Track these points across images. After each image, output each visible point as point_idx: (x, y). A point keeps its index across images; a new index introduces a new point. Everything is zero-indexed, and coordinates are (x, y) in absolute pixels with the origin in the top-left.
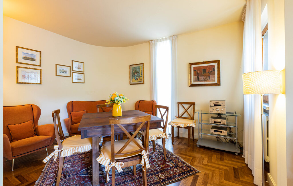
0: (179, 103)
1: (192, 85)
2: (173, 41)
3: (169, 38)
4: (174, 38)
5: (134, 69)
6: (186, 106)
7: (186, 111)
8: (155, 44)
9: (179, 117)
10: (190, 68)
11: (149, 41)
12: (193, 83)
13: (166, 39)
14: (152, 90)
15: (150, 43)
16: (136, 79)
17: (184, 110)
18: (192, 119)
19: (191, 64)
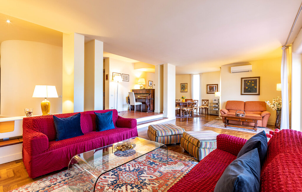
0: (202, 100)
1: (208, 93)
2: (200, 75)
3: (199, 74)
4: (201, 74)
5: (182, 85)
6: (205, 101)
7: (205, 103)
8: (193, 76)
9: (202, 105)
10: (207, 86)
11: (190, 74)
12: (208, 92)
13: (198, 74)
14: (191, 95)
15: (191, 75)
16: (184, 90)
17: (204, 103)
18: (208, 106)
19: (208, 85)
